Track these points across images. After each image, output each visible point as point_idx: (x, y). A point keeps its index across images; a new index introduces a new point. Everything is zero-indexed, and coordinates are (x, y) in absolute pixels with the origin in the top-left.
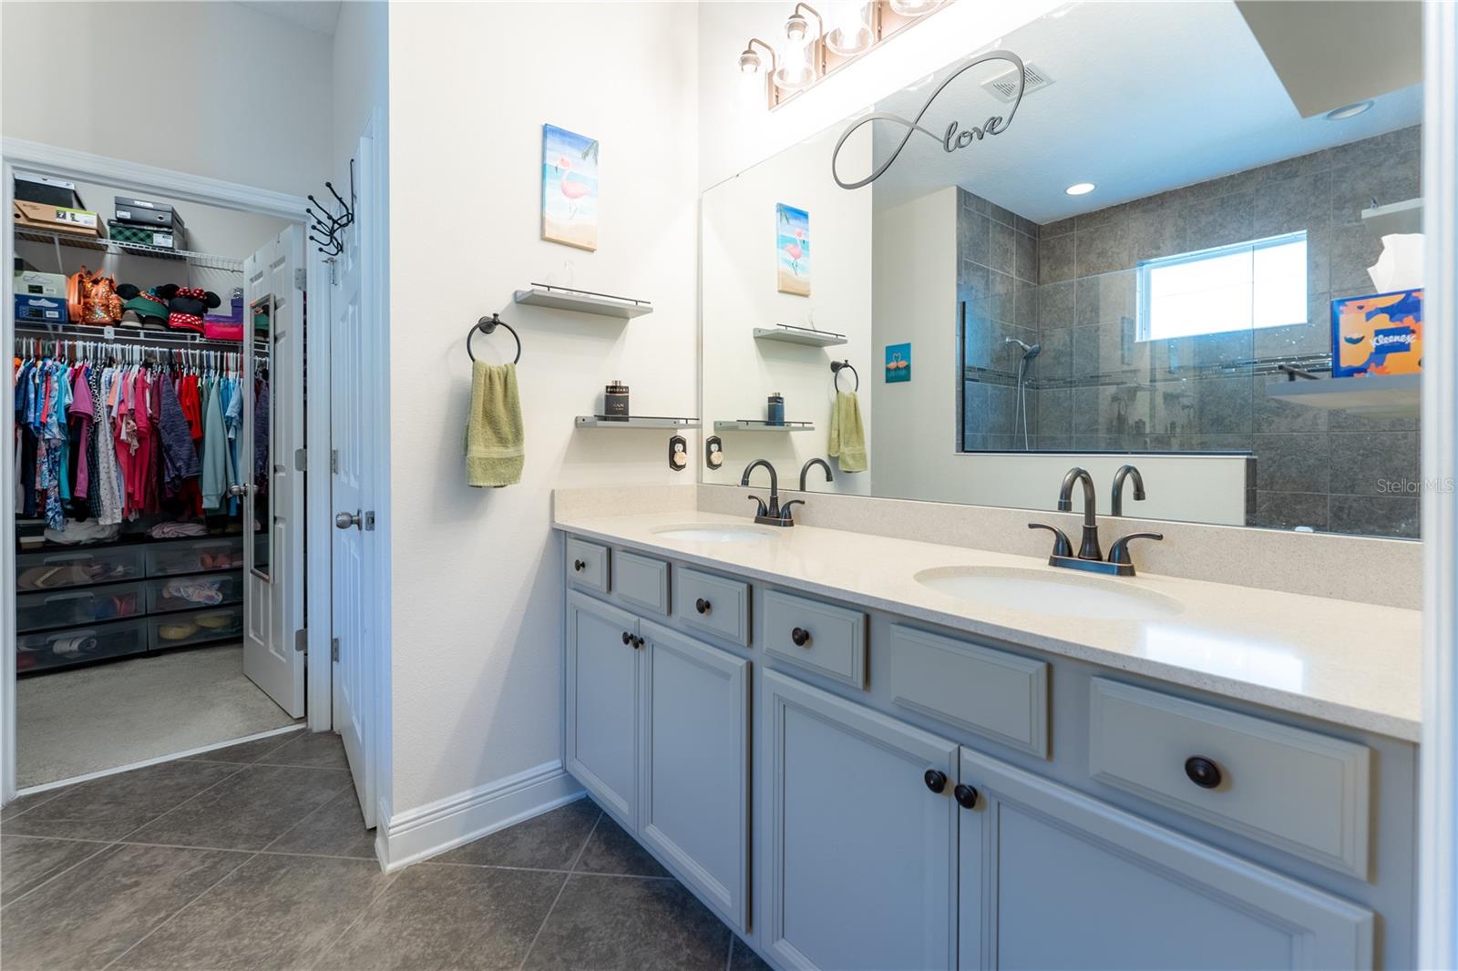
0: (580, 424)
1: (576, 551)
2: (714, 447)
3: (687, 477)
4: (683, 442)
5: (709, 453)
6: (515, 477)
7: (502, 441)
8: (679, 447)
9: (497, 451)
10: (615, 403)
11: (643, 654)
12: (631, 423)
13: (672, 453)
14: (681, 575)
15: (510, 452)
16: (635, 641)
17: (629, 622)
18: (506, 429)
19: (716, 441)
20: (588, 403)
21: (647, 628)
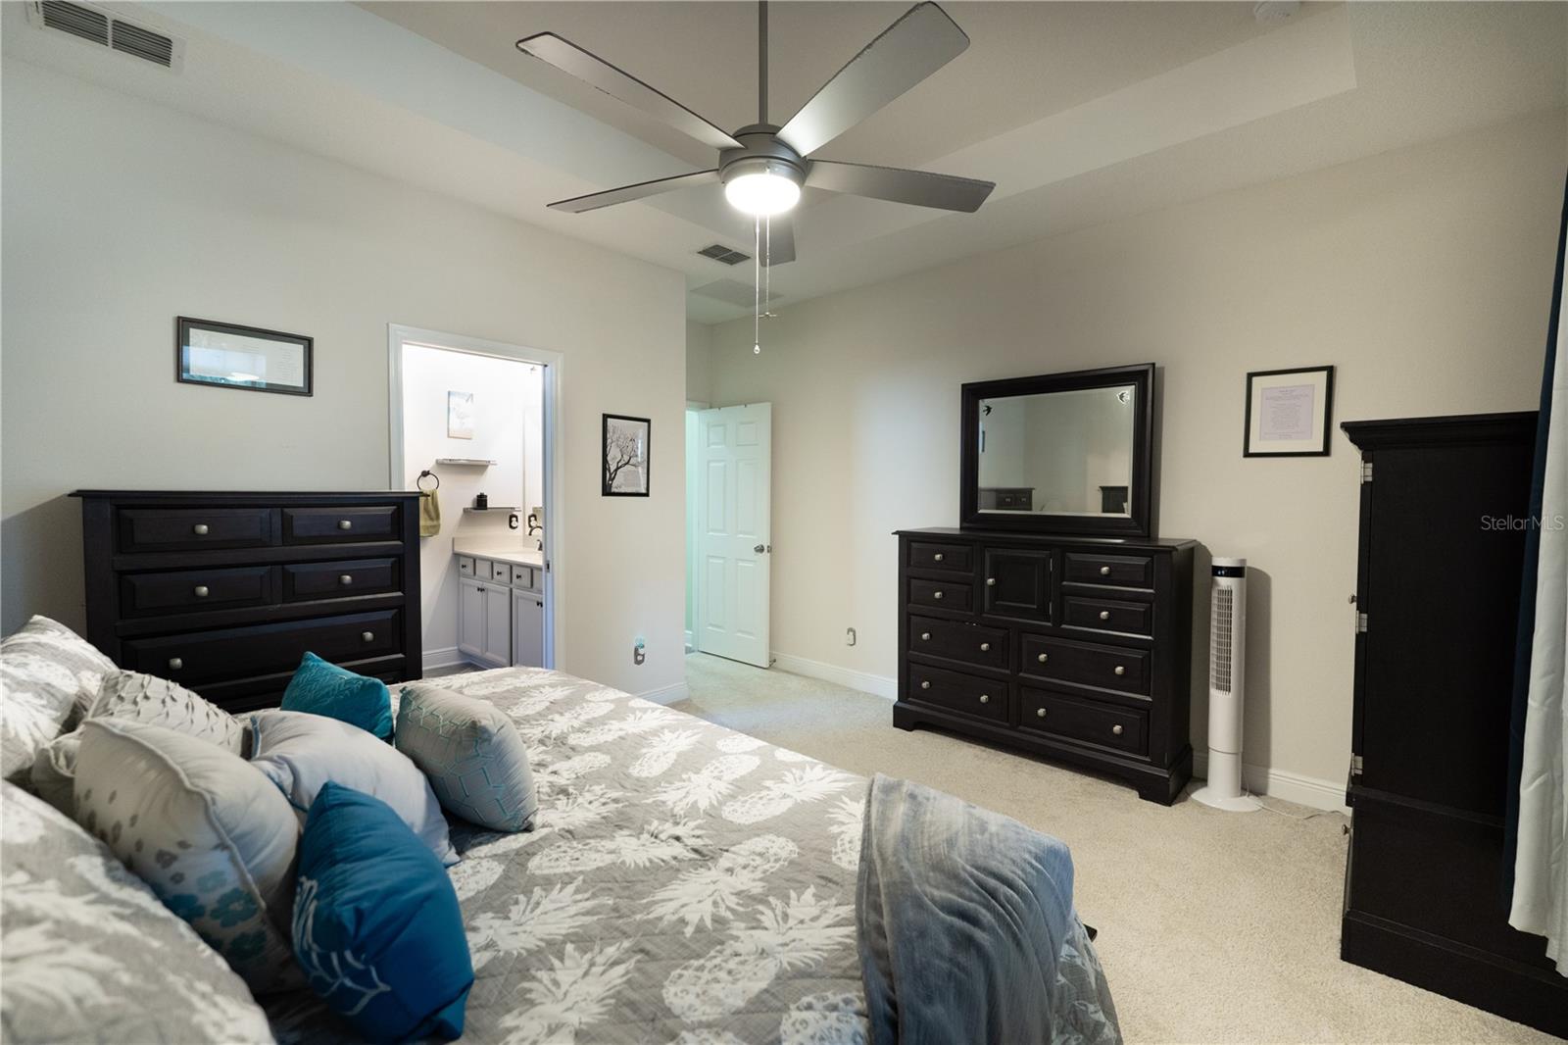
0: (465, 511)
1: (463, 561)
2: (532, 519)
3: (518, 532)
4: (516, 517)
5: (530, 521)
6: (436, 533)
7: (431, 519)
8: (514, 519)
9: (429, 523)
10: (481, 502)
11: (484, 593)
12: (489, 510)
13: (511, 521)
14: (495, 565)
15: (435, 523)
16: (481, 590)
17: (480, 584)
18: (433, 514)
19: (534, 516)
20: (469, 502)
21: (486, 585)
